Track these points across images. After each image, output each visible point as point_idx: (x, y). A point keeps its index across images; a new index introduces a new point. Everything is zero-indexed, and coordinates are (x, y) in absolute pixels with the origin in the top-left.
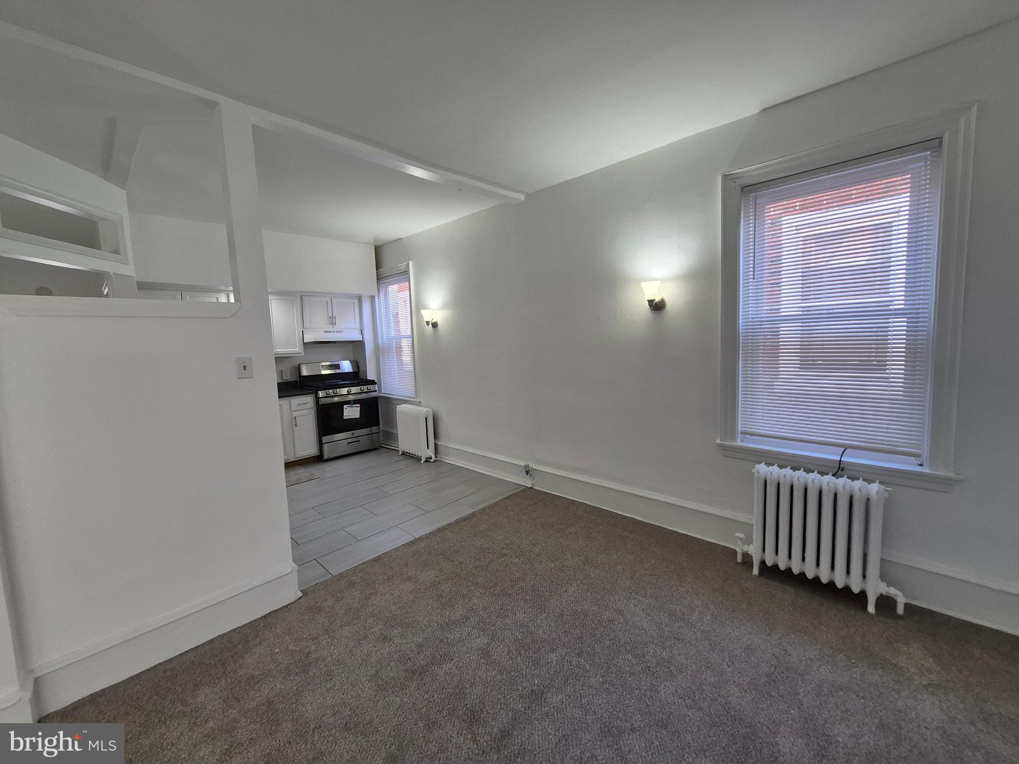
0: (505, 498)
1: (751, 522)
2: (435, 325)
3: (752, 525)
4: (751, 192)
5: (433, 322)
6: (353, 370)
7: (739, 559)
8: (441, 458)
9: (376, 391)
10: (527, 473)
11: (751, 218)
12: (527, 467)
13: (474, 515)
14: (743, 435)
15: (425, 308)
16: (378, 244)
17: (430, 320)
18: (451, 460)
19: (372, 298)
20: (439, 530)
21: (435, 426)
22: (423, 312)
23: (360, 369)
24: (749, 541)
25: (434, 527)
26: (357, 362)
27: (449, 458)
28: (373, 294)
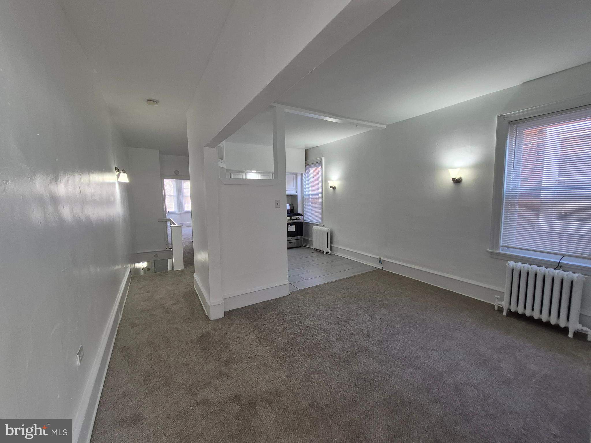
0: (369, 272)
1: (504, 291)
2: (334, 188)
3: (504, 293)
4: (514, 124)
5: (333, 186)
6: (291, 208)
7: (496, 308)
8: (334, 253)
9: (302, 219)
10: (380, 261)
11: (514, 137)
12: (380, 259)
13: (354, 277)
14: (503, 247)
15: (330, 180)
16: (306, 149)
17: (332, 186)
18: (338, 254)
19: (302, 174)
20: (339, 280)
21: (331, 237)
22: (329, 182)
23: (294, 209)
24: (502, 299)
25: (337, 279)
26: (293, 205)
27: (338, 253)
28: (302, 173)
